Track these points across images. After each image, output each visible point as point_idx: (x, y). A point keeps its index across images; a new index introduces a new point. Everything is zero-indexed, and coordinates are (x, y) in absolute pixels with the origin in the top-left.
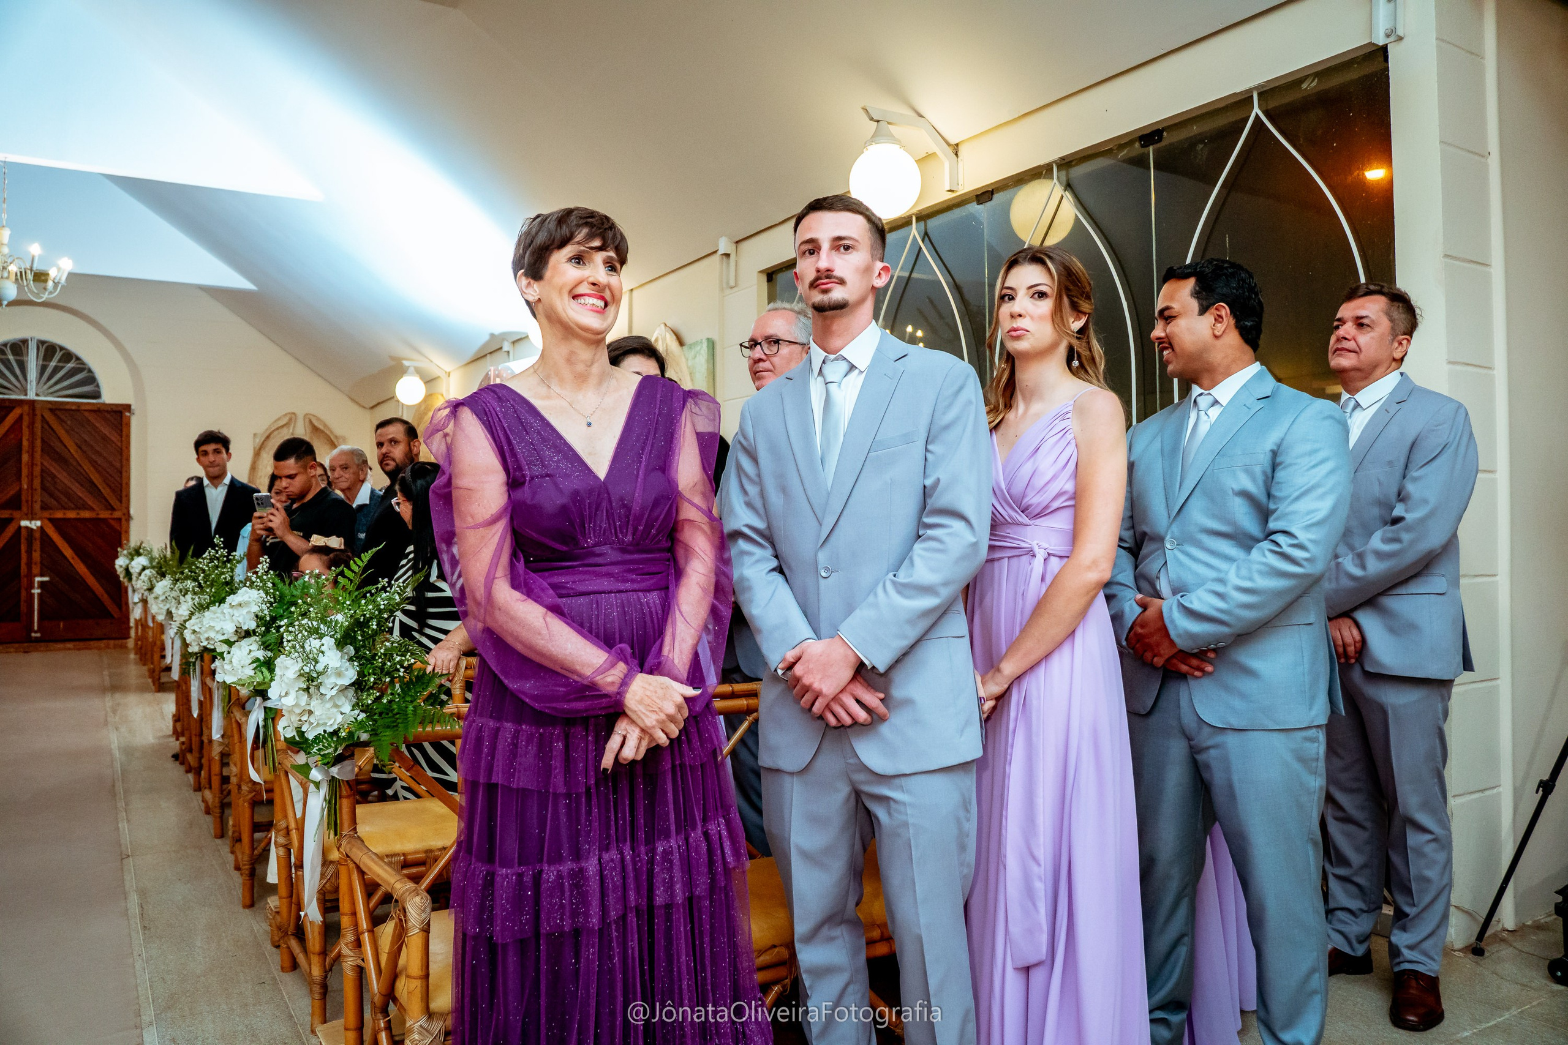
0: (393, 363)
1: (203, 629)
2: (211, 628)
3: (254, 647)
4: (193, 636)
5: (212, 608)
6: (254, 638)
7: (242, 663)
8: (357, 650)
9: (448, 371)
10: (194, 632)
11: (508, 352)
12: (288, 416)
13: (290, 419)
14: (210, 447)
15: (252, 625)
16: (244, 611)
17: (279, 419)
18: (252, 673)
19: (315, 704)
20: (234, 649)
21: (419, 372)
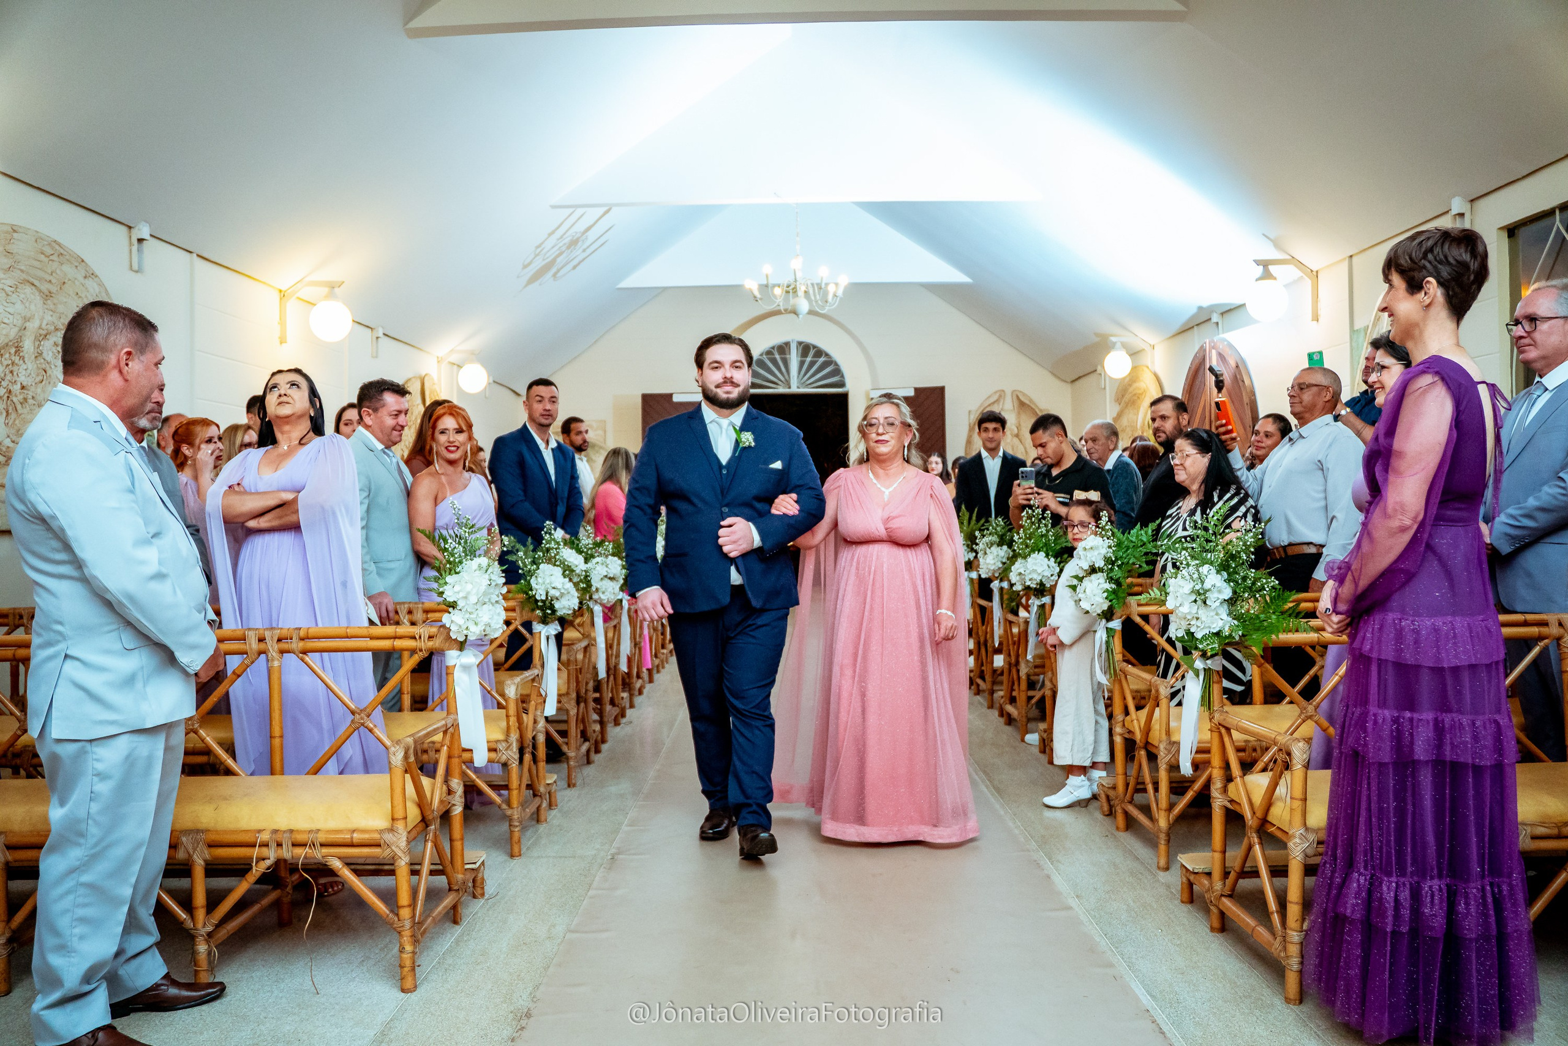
0: (1097, 339)
1: (1028, 572)
2: (1034, 571)
3: (1102, 580)
4: (1018, 578)
5: (1033, 555)
6: (1100, 574)
7: (1094, 592)
8: (1229, 574)
9: (1152, 343)
10: (1020, 574)
11: (1217, 323)
12: (998, 394)
13: (1000, 396)
14: (991, 426)
15: (1100, 563)
16: (1096, 553)
17: (989, 397)
18: (1101, 601)
19: (1203, 613)
20: (1086, 581)
21: (1125, 346)
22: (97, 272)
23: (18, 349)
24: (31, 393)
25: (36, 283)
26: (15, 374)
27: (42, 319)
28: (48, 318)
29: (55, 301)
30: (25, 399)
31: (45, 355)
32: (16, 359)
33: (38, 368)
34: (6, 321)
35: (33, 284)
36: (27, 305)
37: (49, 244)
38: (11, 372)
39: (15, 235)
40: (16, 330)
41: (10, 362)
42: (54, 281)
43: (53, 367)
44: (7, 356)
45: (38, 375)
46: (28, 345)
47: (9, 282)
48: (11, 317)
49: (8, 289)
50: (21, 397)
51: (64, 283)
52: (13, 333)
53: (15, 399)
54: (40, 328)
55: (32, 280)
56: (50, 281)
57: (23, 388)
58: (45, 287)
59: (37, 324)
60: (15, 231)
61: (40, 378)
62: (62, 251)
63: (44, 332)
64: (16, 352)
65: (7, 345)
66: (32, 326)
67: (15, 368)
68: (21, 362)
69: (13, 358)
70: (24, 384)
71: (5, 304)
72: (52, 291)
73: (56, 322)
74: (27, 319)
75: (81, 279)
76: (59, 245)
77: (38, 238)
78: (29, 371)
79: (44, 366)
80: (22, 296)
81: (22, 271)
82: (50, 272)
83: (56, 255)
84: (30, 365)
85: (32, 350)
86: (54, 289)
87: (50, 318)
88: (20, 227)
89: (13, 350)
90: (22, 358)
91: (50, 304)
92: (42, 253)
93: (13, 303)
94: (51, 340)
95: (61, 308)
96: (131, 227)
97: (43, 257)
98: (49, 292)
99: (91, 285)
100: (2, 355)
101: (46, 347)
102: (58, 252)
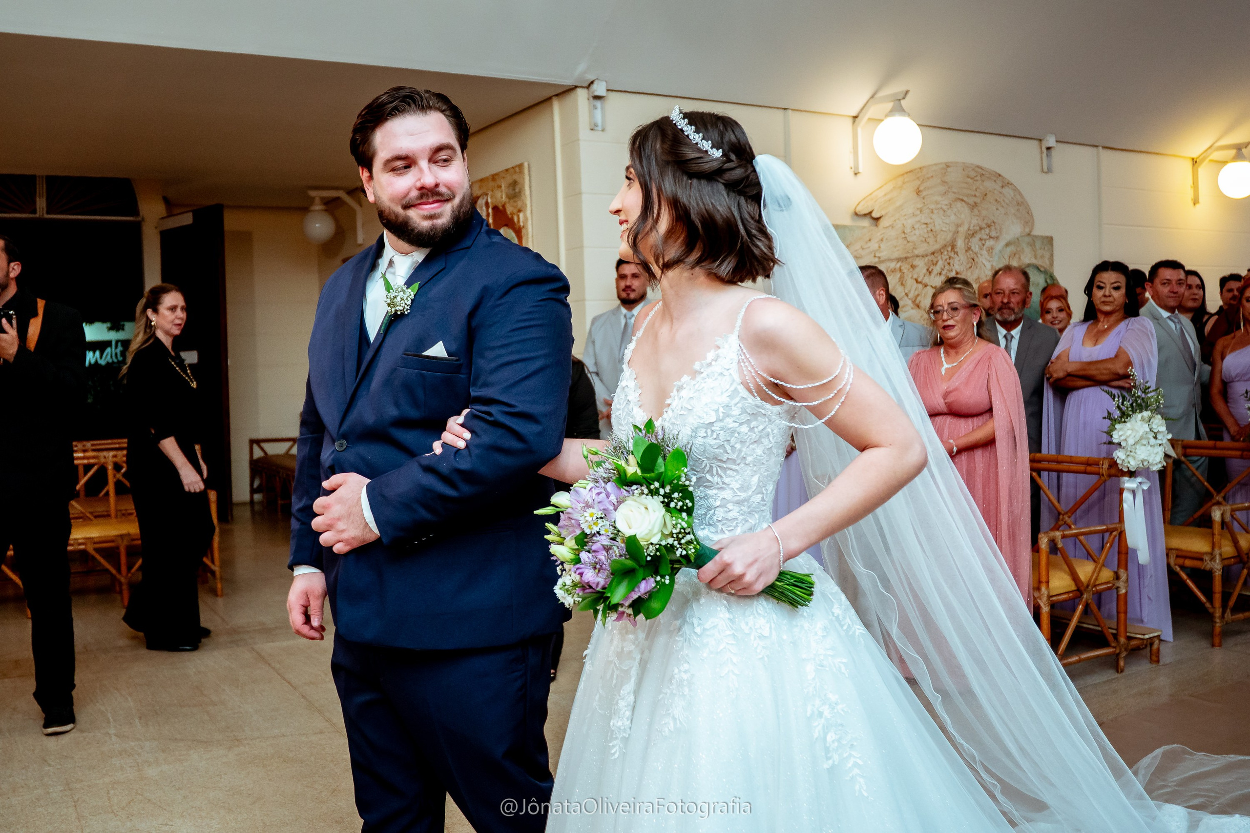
22: (1012, 181)
23: (953, 247)
25: (965, 199)
26: (951, 265)
27: (970, 223)
28: (975, 221)
29: (980, 208)
31: (973, 248)
32: (952, 254)
33: (968, 258)
34: (944, 229)
35: (963, 200)
36: (959, 215)
37: (973, 170)
38: (949, 264)
39: (949, 169)
40: (951, 234)
41: (947, 257)
42: (978, 194)
43: (979, 256)
44: (945, 253)
45: (968, 263)
46: (960, 244)
47: (946, 202)
48: (947, 226)
49: (945, 207)
51: (986, 195)
52: (949, 237)
54: (969, 229)
55: (961, 197)
56: (975, 196)
58: (971, 201)
59: (966, 227)
60: (948, 166)
61: (970, 265)
62: (983, 172)
63: (971, 233)
64: (952, 250)
65: (945, 246)
66: (963, 229)
67: (951, 261)
68: (956, 255)
69: (950, 254)
70: (958, 271)
71: (943, 218)
72: (977, 202)
73: (980, 223)
74: (958, 226)
75: (998, 188)
76: (981, 168)
77: (965, 167)
78: (961, 262)
79: (972, 256)
80: (955, 210)
81: (954, 193)
82: (974, 188)
83: (979, 176)
84: (962, 257)
85: (963, 245)
86: (978, 200)
87: (976, 222)
88: (952, 163)
89: (949, 249)
90: (956, 253)
91: (975, 210)
92: (968, 177)
93: (949, 216)
94: (978, 236)
95: (984, 213)
96: (1040, 140)
97: (969, 180)
98: (975, 203)
99: (1008, 191)
100: (942, 253)
101: (975, 241)
102: (981, 173)
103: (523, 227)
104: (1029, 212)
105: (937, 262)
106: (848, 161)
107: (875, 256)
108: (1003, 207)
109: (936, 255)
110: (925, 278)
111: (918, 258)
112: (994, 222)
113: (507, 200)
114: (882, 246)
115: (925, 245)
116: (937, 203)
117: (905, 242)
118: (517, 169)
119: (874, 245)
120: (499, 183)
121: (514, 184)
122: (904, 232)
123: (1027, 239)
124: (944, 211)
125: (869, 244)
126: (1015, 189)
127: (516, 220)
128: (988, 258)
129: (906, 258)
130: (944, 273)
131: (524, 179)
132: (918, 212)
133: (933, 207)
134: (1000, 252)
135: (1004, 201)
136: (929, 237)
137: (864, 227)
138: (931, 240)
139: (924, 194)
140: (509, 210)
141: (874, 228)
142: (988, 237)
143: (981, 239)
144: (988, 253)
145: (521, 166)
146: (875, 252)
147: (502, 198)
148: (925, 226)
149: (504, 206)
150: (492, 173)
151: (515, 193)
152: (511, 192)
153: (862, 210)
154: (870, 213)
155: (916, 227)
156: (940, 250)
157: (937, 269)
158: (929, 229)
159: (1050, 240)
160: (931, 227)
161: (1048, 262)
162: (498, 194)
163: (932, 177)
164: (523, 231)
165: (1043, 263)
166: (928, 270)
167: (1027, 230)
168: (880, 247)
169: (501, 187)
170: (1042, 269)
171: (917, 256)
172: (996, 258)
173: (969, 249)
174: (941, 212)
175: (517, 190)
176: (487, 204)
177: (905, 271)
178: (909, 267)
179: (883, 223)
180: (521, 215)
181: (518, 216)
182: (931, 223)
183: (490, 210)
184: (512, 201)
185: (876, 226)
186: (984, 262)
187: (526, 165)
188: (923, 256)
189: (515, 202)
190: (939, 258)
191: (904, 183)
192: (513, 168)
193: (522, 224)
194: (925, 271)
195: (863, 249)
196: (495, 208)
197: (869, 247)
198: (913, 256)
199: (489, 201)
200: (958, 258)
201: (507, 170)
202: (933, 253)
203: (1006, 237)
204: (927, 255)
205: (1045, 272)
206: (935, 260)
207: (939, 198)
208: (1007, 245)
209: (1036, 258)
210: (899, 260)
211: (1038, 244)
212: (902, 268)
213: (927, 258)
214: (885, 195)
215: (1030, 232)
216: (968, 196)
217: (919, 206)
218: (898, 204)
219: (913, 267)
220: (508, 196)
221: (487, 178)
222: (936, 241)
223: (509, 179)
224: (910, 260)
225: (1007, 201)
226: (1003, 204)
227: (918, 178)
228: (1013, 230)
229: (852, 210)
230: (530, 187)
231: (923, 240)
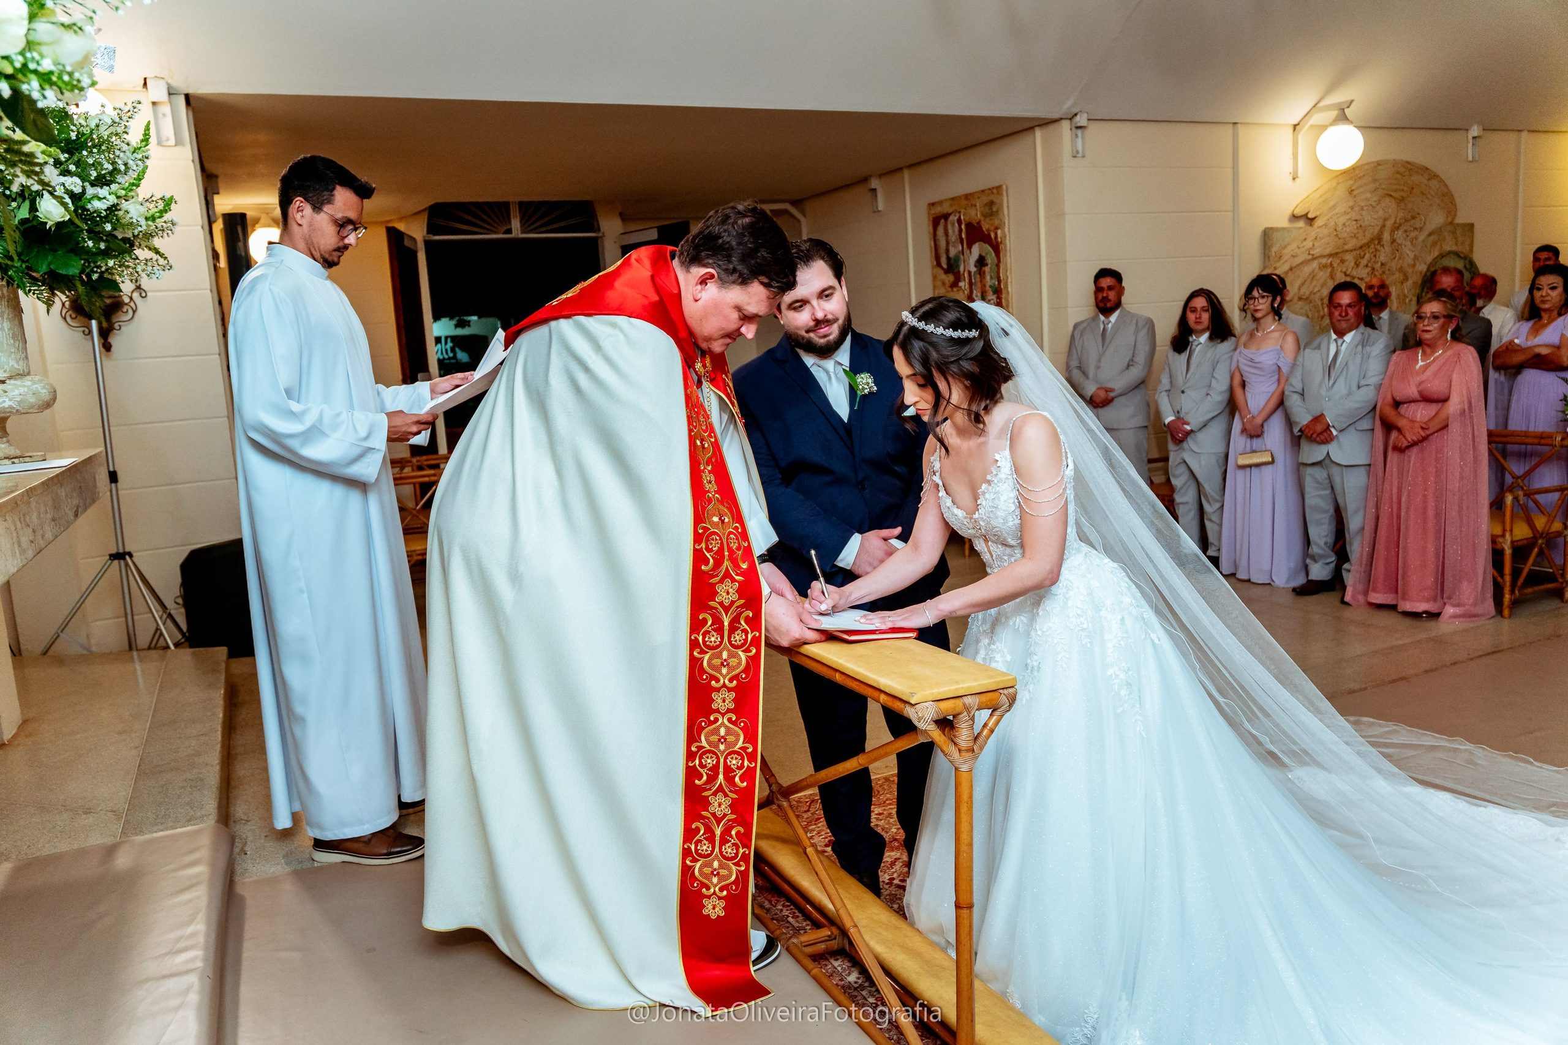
22: (1438, 173)
23: (1380, 240)
24: (1387, 267)
25: (1393, 194)
27: (1396, 216)
28: (1401, 215)
29: (1406, 201)
30: (1384, 272)
31: (1398, 241)
32: (1378, 247)
33: (1393, 251)
34: (1373, 224)
35: (1391, 196)
36: (1386, 210)
37: (1403, 166)
38: (1375, 256)
39: (1380, 167)
40: (1379, 228)
42: (1405, 189)
43: (1404, 246)
44: (1373, 246)
46: (1386, 236)
47: (1374, 199)
48: (1375, 221)
49: (1374, 204)
50: (1380, 272)
51: (1413, 188)
52: (1376, 232)
53: (1377, 273)
54: (1395, 223)
55: (1389, 193)
56: (1403, 190)
57: (1382, 264)
58: (1397, 195)
59: (1392, 221)
60: (1379, 164)
62: (1412, 167)
63: (1396, 225)
64: (1378, 243)
65: (1373, 239)
66: (1389, 224)
67: (1378, 254)
70: (1383, 262)
71: (1372, 213)
72: (1404, 196)
73: (1405, 215)
75: (1426, 182)
76: (1410, 163)
77: (1395, 163)
78: (1387, 253)
80: (1383, 205)
81: (1383, 189)
82: (1403, 183)
83: (1408, 171)
85: (1389, 238)
86: (1405, 194)
88: (1384, 160)
89: (1376, 242)
90: (1383, 246)
91: (1402, 205)
92: (1398, 173)
93: (1377, 212)
94: (1403, 228)
95: (1410, 206)
96: (1467, 130)
97: (1398, 176)
98: (1402, 197)
99: (1434, 184)
100: (1369, 247)
101: (1399, 234)
102: (1409, 168)
103: (1001, 242)
104: (1453, 202)
105: (1365, 254)
106: (1288, 167)
107: (1309, 254)
108: (1428, 198)
109: (1363, 249)
110: (1354, 271)
111: (1347, 253)
112: (1418, 214)
113: (982, 218)
114: (1316, 245)
115: (1354, 240)
116: (1367, 199)
117: (1337, 239)
118: (995, 191)
119: (1308, 244)
120: (973, 202)
121: (991, 203)
122: (1336, 230)
123: (1450, 228)
124: (1374, 207)
125: (1304, 243)
126: (1441, 181)
127: (993, 236)
128: (1413, 249)
129: (1337, 254)
130: (1369, 265)
131: (1002, 200)
132: (1350, 210)
133: (1363, 204)
134: (1423, 241)
135: (1429, 193)
136: (1358, 232)
137: (1301, 228)
138: (1360, 236)
139: (1355, 193)
140: (985, 226)
141: (1309, 228)
142: (1412, 229)
143: (1406, 231)
144: (1412, 244)
145: (999, 188)
146: (1309, 250)
147: (977, 215)
148: (1355, 222)
149: (979, 223)
150: (965, 193)
151: (992, 212)
152: (987, 210)
153: (1298, 212)
154: (1307, 213)
155: (1347, 224)
156: (1368, 244)
157: (1364, 262)
158: (1358, 225)
159: (1471, 227)
160: (1360, 223)
161: (1468, 249)
162: (972, 212)
163: (1364, 175)
164: (1002, 246)
165: (1463, 249)
166: (1355, 263)
167: (1450, 219)
168: (1314, 245)
169: (975, 206)
170: (1462, 255)
171: (1347, 251)
172: (1419, 248)
173: (1393, 241)
174: (1371, 208)
175: (994, 209)
176: (959, 221)
177: (1335, 265)
178: (1338, 261)
179: (1319, 223)
180: (999, 232)
181: (996, 234)
182: (1360, 220)
183: (963, 227)
184: (988, 219)
185: (1311, 225)
186: (1408, 252)
187: (1004, 187)
188: (1351, 251)
189: (991, 220)
190: (1367, 251)
191: (1338, 184)
192: (990, 189)
193: (999, 240)
194: (1352, 264)
195: (1299, 248)
196: (969, 225)
197: (1303, 247)
198: (1343, 252)
199: (962, 217)
200: (1383, 251)
201: (983, 191)
202: (1361, 247)
203: (1430, 227)
204: (1355, 250)
205: (1465, 258)
206: (1362, 254)
207: (1368, 195)
208: (1430, 234)
209: (1456, 244)
210: (1330, 255)
211: (1459, 232)
212: (1333, 263)
213: (1355, 253)
214: (1321, 196)
215: (1454, 218)
216: (1396, 191)
217: (1351, 204)
218: (1332, 203)
219: (1343, 261)
220: (982, 214)
221: (959, 197)
222: (1364, 236)
223: (985, 199)
224: (1340, 255)
225: (1433, 193)
226: (1428, 196)
227: (1351, 178)
228: (1437, 219)
229: (1289, 213)
230: (1008, 207)
231: (1353, 235)
